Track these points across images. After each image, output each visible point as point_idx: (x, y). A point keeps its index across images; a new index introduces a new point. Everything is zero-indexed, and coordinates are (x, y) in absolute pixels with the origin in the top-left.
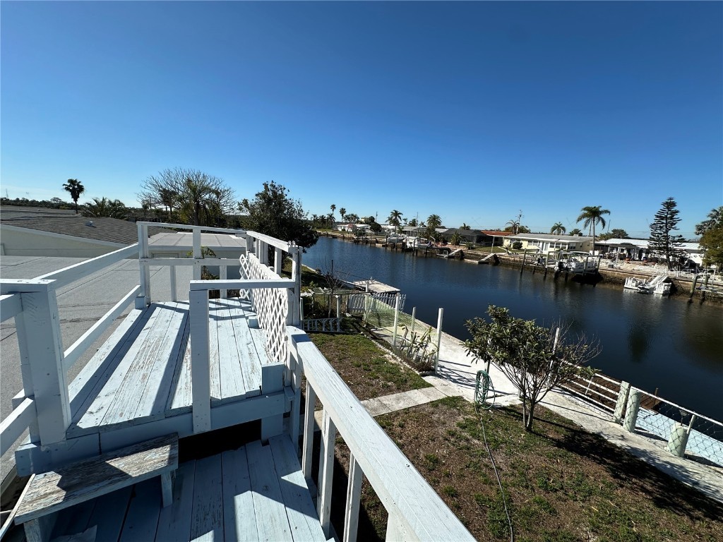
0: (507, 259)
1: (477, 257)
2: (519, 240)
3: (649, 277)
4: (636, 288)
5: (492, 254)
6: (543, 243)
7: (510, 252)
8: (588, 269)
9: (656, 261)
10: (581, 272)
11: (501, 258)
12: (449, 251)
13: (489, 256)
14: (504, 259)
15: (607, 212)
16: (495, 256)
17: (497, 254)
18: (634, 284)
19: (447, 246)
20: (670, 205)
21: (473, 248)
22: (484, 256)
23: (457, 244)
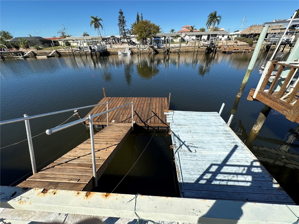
0: (64, 52)
1: (45, 54)
2: (67, 41)
3: (124, 49)
4: (122, 54)
5: (54, 51)
6: (80, 40)
7: (65, 48)
8: (103, 49)
9: (123, 43)
10: (101, 51)
11: (61, 52)
12: (23, 53)
13: (53, 52)
14: (63, 53)
15: (101, 19)
16: (56, 51)
17: (57, 50)
18: (121, 53)
19: (20, 50)
20: (121, 13)
21: (40, 49)
22: (50, 53)
23: (27, 47)
